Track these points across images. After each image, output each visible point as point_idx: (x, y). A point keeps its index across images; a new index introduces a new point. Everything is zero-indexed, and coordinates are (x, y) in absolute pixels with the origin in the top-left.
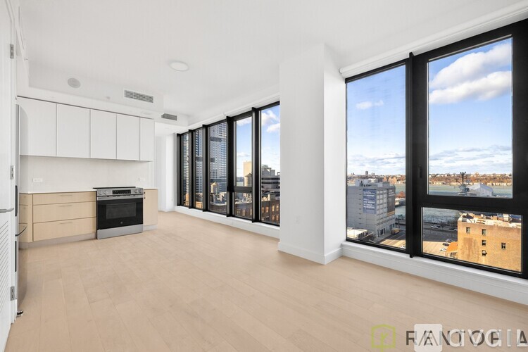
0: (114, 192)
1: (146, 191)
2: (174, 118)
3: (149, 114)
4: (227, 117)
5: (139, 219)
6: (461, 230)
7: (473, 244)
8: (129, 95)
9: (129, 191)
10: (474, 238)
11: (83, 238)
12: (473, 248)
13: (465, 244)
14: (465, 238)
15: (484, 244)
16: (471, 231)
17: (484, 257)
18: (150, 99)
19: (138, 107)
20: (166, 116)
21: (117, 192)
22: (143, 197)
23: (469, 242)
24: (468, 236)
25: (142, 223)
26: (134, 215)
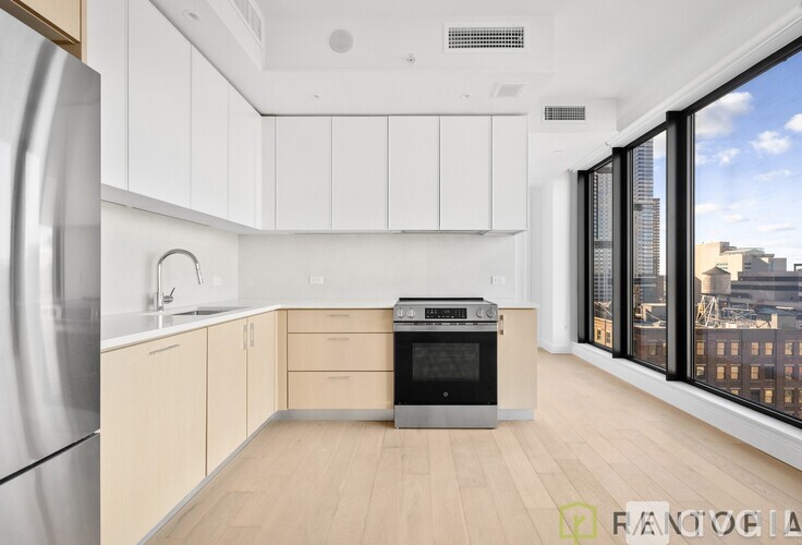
0: (429, 313)
1: (504, 313)
2: (576, 114)
8: (461, 39)
9: (462, 313)
18: (515, 40)
21: (437, 313)
22: (497, 328)
25: (496, 403)
26: (477, 374)
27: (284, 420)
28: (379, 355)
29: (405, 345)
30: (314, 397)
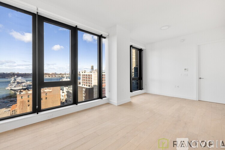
6: (19, 98)
7: (24, 103)
10: (25, 100)
12: (24, 104)
13: (20, 104)
14: (20, 101)
15: (28, 102)
16: (23, 97)
17: (29, 107)
23: (23, 102)
24: (22, 100)
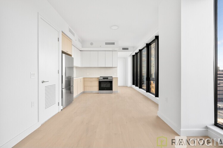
0: (103, 78)
2: (127, 49)
3: (114, 49)
4: (146, 44)
5: (111, 88)
8: (107, 44)
9: (107, 78)
11: (94, 92)
18: (113, 44)
19: (110, 47)
20: (124, 49)
21: (104, 78)
25: (112, 90)
26: (110, 87)
27: (84, 93)
28: (97, 84)
29: (100, 83)
30: (88, 89)
